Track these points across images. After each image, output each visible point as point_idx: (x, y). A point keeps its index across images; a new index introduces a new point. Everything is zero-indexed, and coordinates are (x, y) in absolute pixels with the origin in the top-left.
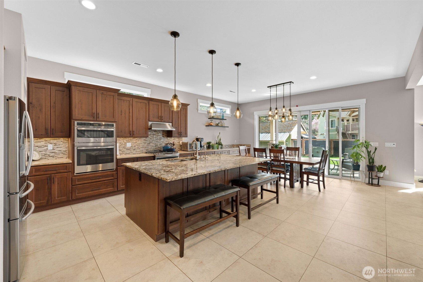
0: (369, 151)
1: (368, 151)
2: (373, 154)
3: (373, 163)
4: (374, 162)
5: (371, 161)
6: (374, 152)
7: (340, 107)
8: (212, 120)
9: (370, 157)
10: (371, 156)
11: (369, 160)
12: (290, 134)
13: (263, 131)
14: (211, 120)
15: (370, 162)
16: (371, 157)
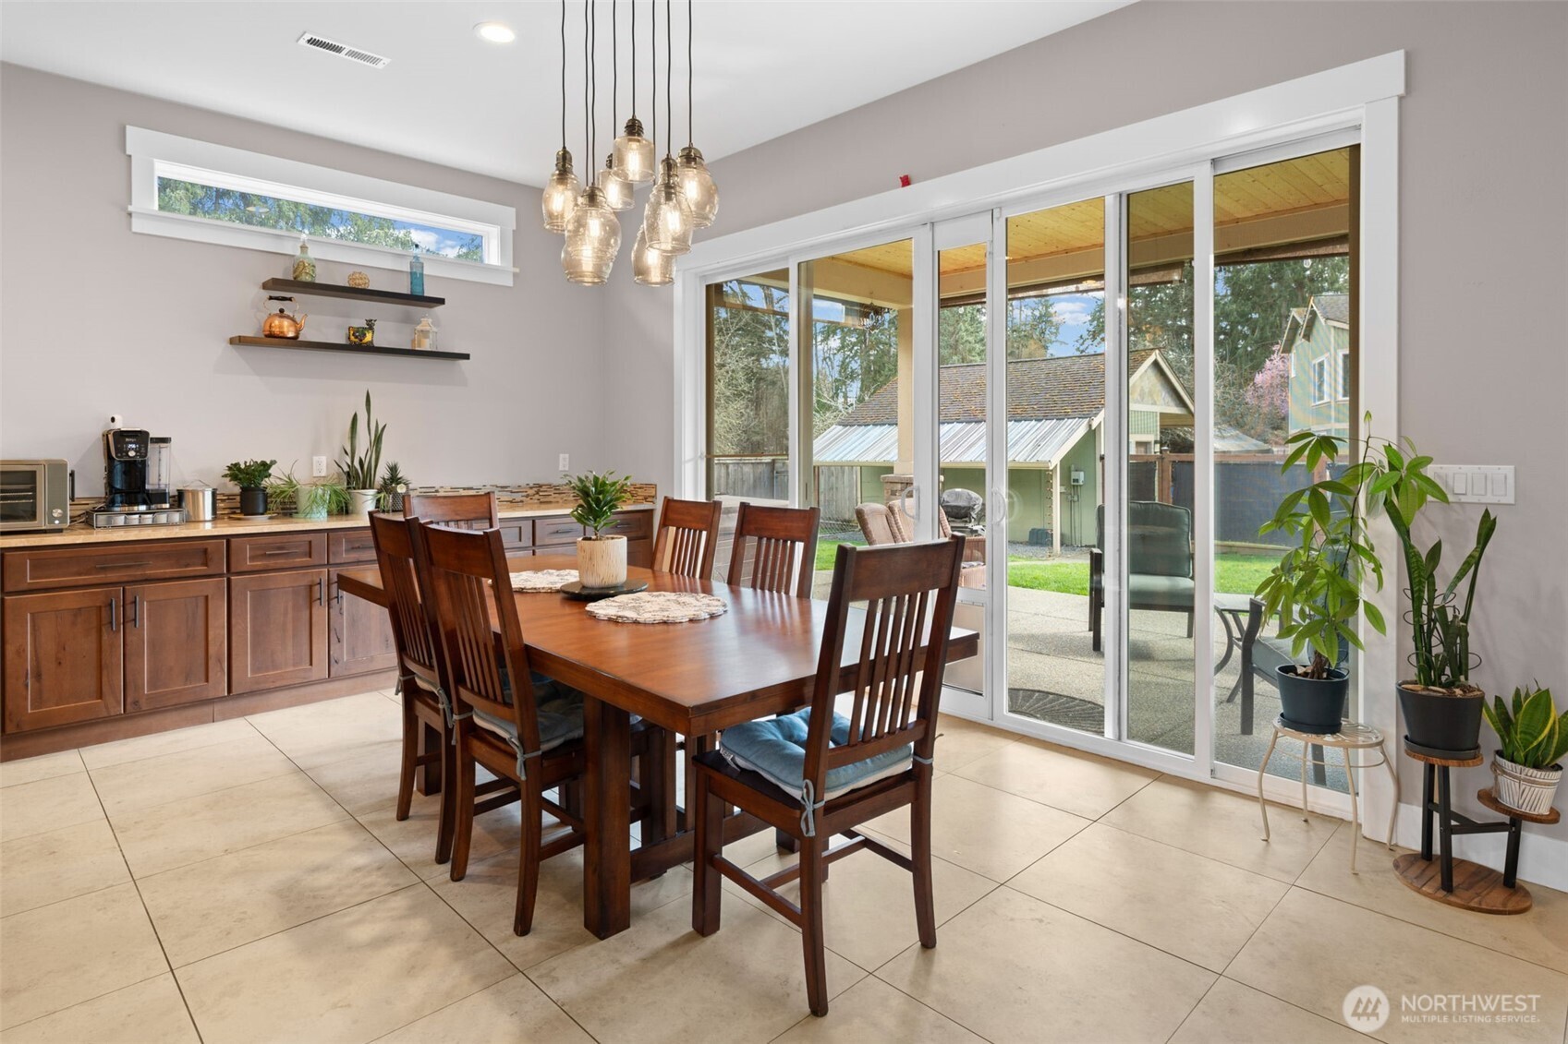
0: (1423, 549)
1: (1409, 552)
2: (1459, 578)
3: (1461, 667)
4: (1472, 661)
5: (1438, 649)
6: (1467, 565)
7: (1194, 161)
8: (287, 295)
9: (1424, 609)
10: (1438, 602)
11: (1422, 638)
12: (1090, 426)
13: (953, 410)
14: (284, 299)
15: (1428, 661)
16: (1442, 610)
